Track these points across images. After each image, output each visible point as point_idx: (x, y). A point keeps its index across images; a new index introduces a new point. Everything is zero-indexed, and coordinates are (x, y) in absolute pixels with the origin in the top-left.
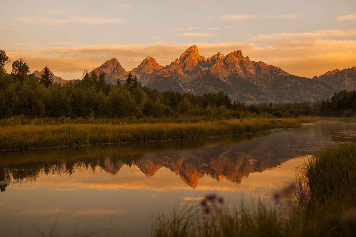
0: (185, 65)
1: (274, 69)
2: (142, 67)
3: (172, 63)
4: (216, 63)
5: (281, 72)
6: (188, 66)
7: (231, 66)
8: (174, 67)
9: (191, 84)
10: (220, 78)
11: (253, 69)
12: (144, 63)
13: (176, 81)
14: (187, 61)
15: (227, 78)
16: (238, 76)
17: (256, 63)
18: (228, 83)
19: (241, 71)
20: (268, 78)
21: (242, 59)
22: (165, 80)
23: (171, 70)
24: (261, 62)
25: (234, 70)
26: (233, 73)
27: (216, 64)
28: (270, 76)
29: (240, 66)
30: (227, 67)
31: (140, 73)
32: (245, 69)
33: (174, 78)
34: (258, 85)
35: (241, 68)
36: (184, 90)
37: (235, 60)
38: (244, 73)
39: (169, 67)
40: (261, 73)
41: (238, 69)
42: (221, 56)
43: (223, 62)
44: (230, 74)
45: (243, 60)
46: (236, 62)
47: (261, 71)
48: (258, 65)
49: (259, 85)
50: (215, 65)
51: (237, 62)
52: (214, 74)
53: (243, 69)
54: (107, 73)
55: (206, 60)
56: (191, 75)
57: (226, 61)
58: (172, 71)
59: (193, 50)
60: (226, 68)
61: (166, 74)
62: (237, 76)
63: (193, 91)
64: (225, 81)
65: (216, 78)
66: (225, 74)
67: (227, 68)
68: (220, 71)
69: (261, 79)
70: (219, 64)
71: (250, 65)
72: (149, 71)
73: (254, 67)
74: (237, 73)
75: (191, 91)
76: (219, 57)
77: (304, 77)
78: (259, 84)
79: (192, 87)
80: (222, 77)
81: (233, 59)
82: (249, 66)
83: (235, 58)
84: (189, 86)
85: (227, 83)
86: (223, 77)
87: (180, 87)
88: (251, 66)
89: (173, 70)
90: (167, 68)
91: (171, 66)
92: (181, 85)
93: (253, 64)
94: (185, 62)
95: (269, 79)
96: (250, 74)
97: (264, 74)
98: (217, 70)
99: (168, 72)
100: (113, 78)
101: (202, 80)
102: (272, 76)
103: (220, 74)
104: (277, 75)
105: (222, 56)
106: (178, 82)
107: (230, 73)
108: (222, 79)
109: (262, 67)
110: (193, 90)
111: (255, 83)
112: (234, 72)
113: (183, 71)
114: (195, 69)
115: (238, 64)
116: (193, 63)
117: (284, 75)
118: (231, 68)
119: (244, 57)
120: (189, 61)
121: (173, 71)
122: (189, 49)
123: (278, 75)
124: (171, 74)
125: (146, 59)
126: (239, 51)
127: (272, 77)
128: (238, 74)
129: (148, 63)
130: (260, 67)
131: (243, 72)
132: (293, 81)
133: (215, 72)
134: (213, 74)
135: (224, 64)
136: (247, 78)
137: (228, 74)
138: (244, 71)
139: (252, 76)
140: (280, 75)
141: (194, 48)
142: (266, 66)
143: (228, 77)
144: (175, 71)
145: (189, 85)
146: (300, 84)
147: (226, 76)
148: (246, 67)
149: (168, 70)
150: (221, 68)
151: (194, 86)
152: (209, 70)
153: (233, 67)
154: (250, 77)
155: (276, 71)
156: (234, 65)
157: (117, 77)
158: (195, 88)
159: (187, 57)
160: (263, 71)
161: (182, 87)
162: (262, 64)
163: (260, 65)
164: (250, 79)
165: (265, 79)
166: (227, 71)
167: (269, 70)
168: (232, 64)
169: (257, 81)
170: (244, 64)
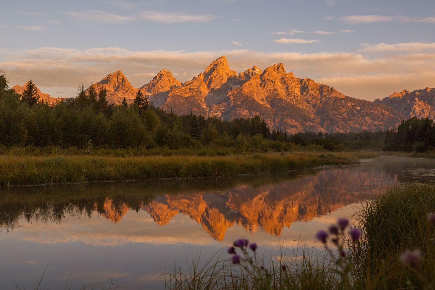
0: (210, 82)
1: (325, 88)
2: (155, 83)
3: (194, 79)
4: (251, 79)
5: (334, 93)
6: (215, 83)
7: (270, 84)
8: (197, 84)
9: (218, 106)
10: (255, 99)
11: (298, 88)
12: (158, 78)
13: (199, 102)
14: (214, 76)
15: (265, 100)
16: (279, 96)
17: (302, 80)
19: (283, 90)
20: (317, 100)
21: (284, 75)
22: (185, 101)
23: (193, 88)
24: (309, 79)
25: (274, 89)
26: (273, 93)
28: (320, 97)
29: (282, 84)
30: (265, 84)
31: (152, 91)
32: (287, 88)
33: (196, 98)
34: (304, 109)
35: (283, 87)
36: (209, 114)
37: (275, 76)
38: (287, 94)
39: (190, 84)
40: (309, 93)
41: (278, 88)
42: (257, 70)
43: (260, 78)
44: (269, 94)
45: (286, 76)
46: (276, 78)
47: (308, 91)
48: (305, 83)
49: (306, 108)
50: (249, 82)
51: (278, 78)
52: (248, 93)
53: (285, 88)
54: (109, 90)
55: (238, 75)
56: (218, 95)
57: (263, 77)
58: (193, 89)
59: (221, 62)
61: (186, 92)
62: (278, 97)
63: (220, 115)
64: (261, 103)
65: (251, 99)
66: (263, 94)
67: (265, 86)
68: (256, 90)
69: (308, 101)
70: (254, 80)
71: (294, 82)
72: (164, 88)
73: (300, 86)
74: (277, 93)
75: (218, 115)
76: (255, 72)
77: (364, 99)
79: (220, 110)
80: (258, 97)
81: (272, 75)
82: (293, 84)
83: (275, 74)
84: (215, 109)
85: (264, 105)
86: (260, 98)
87: (204, 109)
88: (296, 84)
90: (187, 85)
91: (192, 83)
92: (205, 107)
93: (299, 82)
94: (212, 78)
95: (318, 102)
96: (294, 94)
97: (312, 95)
98: (252, 89)
99: (188, 90)
100: (117, 97)
102: (322, 97)
103: (256, 94)
104: (329, 96)
105: (259, 70)
106: (201, 103)
108: (258, 100)
109: (309, 85)
110: (220, 113)
111: (301, 106)
112: (273, 91)
113: (208, 89)
114: (224, 87)
115: (279, 82)
116: (221, 78)
117: (338, 97)
118: (269, 86)
119: (287, 72)
120: (216, 76)
121: (195, 89)
122: (216, 61)
124: (193, 93)
125: (161, 73)
126: (281, 65)
127: (323, 99)
128: (279, 94)
129: (162, 78)
130: (307, 86)
132: (349, 104)
133: (249, 91)
134: (246, 94)
135: (261, 81)
136: (291, 99)
137: (266, 94)
138: (286, 90)
140: (333, 97)
141: (222, 60)
142: (315, 84)
143: (266, 98)
144: (197, 88)
145: (216, 107)
146: (359, 108)
147: (263, 96)
148: (289, 85)
149: (188, 87)
150: (257, 86)
151: (222, 109)
152: (242, 89)
153: (273, 85)
154: (294, 98)
155: (328, 90)
156: (273, 83)
157: (122, 95)
158: (223, 111)
159: (214, 71)
160: (310, 90)
161: (206, 110)
162: (309, 82)
163: (307, 84)
164: (295, 101)
165: (314, 102)
166: (265, 90)
167: (319, 90)
168: (271, 82)
169: (303, 104)
170: (287, 82)
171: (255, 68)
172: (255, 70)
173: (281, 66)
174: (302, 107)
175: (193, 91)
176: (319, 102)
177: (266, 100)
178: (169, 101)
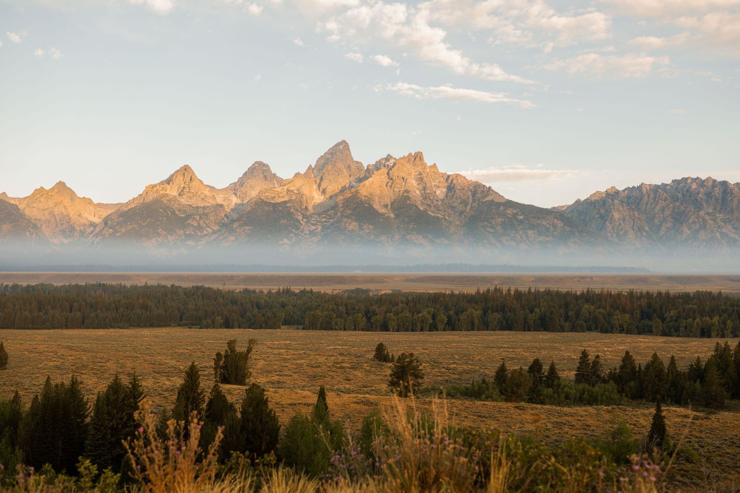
0: (322, 179)
1: (479, 188)
2: (244, 181)
3: (297, 175)
4: (373, 176)
5: (491, 195)
6: (328, 180)
7: (399, 183)
8: (298, 183)
9: (320, 216)
10: (375, 205)
11: (442, 187)
12: (249, 173)
13: (292, 210)
14: (327, 170)
16: (410, 200)
17: (449, 176)
18: (387, 215)
19: (418, 192)
20: (466, 206)
21: (422, 168)
22: (272, 209)
23: (292, 188)
24: (458, 175)
25: (404, 190)
26: (403, 196)
27: (372, 179)
28: (471, 201)
29: (417, 183)
30: (392, 183)
31: (238, 194)
32: (425, 188)
33: (289, 205)
35: (419, 187)
36: (303, 228)
37: (409, 171)
38: (422, 196)
39: (290, 183)
40: (455, 195)
41: (411, 189)
43: (387, 174)
44: (396, 198)
45: (425, 170)
46: (410, 174)
47: (455, 192)
48: (452, 180)
49: (447, 218)
51: (413, 174)
52: (366, 196)
53: (421, 188)
54: (168, 194)
55: (365, 169)
57: (391, 172)
58: (292, 191)
59: (340, 150)
61: (281, 195)
62: (408, 202)
63: (319, 229)
64: (383, 211)
65: (367, 205)
66: (387, 198)
67: (392, 186)
68: (378, 192)
69: (453, 208)
70: (378, 177)
71: (437, 179)
73: (446, 184)
74: (408, 196)
75: (317, 229)
77: (531, 204)
78: (448, 216)
79: (320, 222)
81: (405, 169)
82: (435, 182)
83: (409, 168)
84: (314, 221)
86: (382, 204)
87: (298, 221)
88: (439, 182)
89: (295, 188)
90: (286, 184)
91: (292, 181)
92: (300, 218)
93: (444, 178)
94: (323, 173)
96: (434, 197)
97: (460, 197)
98: (372, 190)
99: (285, 192)
100: (178, 204)
101: (341, 209)
102: (474, 201)
103: (377, 198)
104: (483, 199)
105: (395, 161)
106: (295, 212)
107: (397, 196)
108: (378, 207)
109: (458, 184)
110: (320, 227)
111: (441, 215)
112: (403, 193)
113: (318, 190)
115: (414, 179)
116: (337, 174)
117: (495, 200)
118: (399, 186)
119: (428, 165)
120: (330, 171)
121: (295, 191)
122: (334, 149)
123: (484, 201)
124: (290, 196)
125: (253, 166)
126: (419, 154)
127: (474, 204)
128: (410, 198)
129: (254, 174)
130: (454, 185)
131: (421, 193)
132: (509, 212)
133: (367, 194)
134: (363, 198)
135: (388, 178)
136: (427, 205)
137: (393, 198)
138: (423, 192)
139: (438, 201)
140: (489, 201)
141: (341, 147)
142: (467, 182)
143: (392, 204)
144: (298, 190)
145: (316, 217)
146: (521, 217)
147: (388, 201)
148: (427, 184)
149: (286, 188)
150: (380, 186)
151: (324, 220)
152: (358, 190)
153: (404, 183)
154: (433, 203)
155: (482, 192)
156: (405, 181)
157: (187, 201)
158: (325, 224)
159: (327, 163)
160: (458, 192)
161: (301, 221)
162: (459, 179)
163: (455, 181)
164: (433, 208)
165: (461, 208)
166: (392, 192)
167: (471, 191)
168: (402, 179)
169: (445, 211)
170: (425, 179)
171: (389, 157)
173: (419, 156)
174: (442, 217)
175: (292, 194)
176: (468, 208)
177: (391, 206)
178: (250, 209)
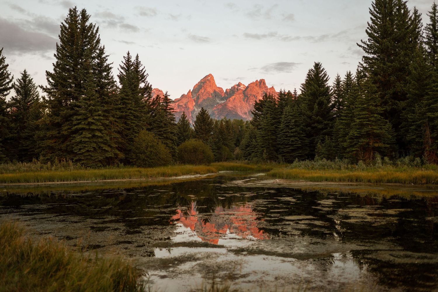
0: (198, 98)
3: (183, 96)
4: (235, 95)
6: (202, 99)
7: (252, 99)
8: (185, 101)
10: (238, 113)
14: (201, 93)
15: (248, 113)
21: (265, 89)
23: (181, 104)
27: (234, 97)
30: (248, 99)
37: (257, 91)
39: (179, 101)
42: (242, 86)
43: (243, 93)
44: (251, 108)
45: (268, 90)
46: (258, 93)
51: (260, 93)
52: (232, 108)
55: (225, 91)
57: (246, 92)
58: (181, 106)
59: (208, 80)
60: (247, 101)
61: (175, 109)
64: (244, 116)
65: (234, 113)
66: (245, 108)
68: (239, 104)
70: (238, 96)
76: (240, 88)
80: (241, 111)
81: (254, 90)
83: (257, 89)
85: (246, 118)
86: (243, 112)
89: (183, 104)
90: (176, 102)
91: (181, 100)
94: (199, 95)
98: (235, 103)
99: (177, 107)
103: (239, 109)
108: (241, 114)
113: (196, 105)
114: (211, 102)
115: (261, 96)
116: (208, 95)
118: (252, 101)
119: (269, 87)
120: (203, 93)
121: (183, 106)
124: (181, 109)
133: (233, 106)
134: (230, 108)
135: (244, 96)
137: (249, 108)
141: (209, 78)
144: (185, 105)
147: (246, 110)
149: (177, 104)
150: (240, 101)
152: (226, 104)
153: (255, 99)
156: (256, 97)
159: (201, 88)
166: (248, 104)
168: (253, 97)
172: (240, 86)
173: (262, 82)
